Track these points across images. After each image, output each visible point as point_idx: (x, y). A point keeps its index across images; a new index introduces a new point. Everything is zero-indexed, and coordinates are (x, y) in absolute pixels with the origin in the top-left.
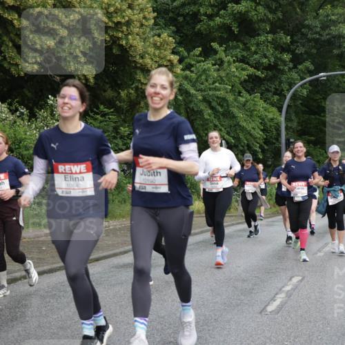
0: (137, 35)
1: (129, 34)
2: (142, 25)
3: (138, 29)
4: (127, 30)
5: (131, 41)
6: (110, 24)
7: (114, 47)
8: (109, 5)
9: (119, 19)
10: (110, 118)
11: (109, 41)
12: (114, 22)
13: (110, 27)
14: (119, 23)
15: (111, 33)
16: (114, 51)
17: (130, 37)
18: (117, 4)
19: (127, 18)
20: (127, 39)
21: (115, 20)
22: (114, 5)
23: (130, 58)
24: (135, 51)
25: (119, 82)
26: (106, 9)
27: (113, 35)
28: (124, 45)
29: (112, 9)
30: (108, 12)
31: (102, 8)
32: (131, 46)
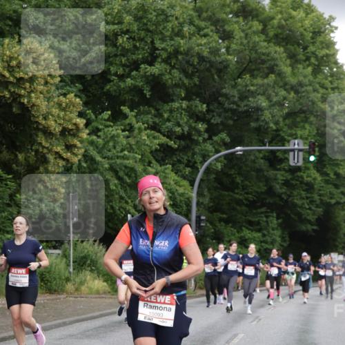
0: (41, 93)
1: (32, 91)
2: (46, 83)
3: (42, 87)
4: (30, 87)
5: (34, 100)
6: (12, 79)
7: (14, 105)
8: (11, 58)
9: (22, 75)
10: (6, 185)
11: (9, 98)
12: (16, 78)
13: (11, 83)
14: (21, 79)
15: (12, 90)
16: (14, 110)
17: (33, 95)
18: (20, 57)
19: (30, 74)
20: (29, 97)
21: (18, 76)
22: (17, 58)
23: (32, 118)
24: (38, 110)
25: (18, 144)
26: (7, 62)
27: (14, 92)
28: (26, 103)
29: (14, 63)
30: (9, 65)
31: (3, 61)
32: (34, 105)
